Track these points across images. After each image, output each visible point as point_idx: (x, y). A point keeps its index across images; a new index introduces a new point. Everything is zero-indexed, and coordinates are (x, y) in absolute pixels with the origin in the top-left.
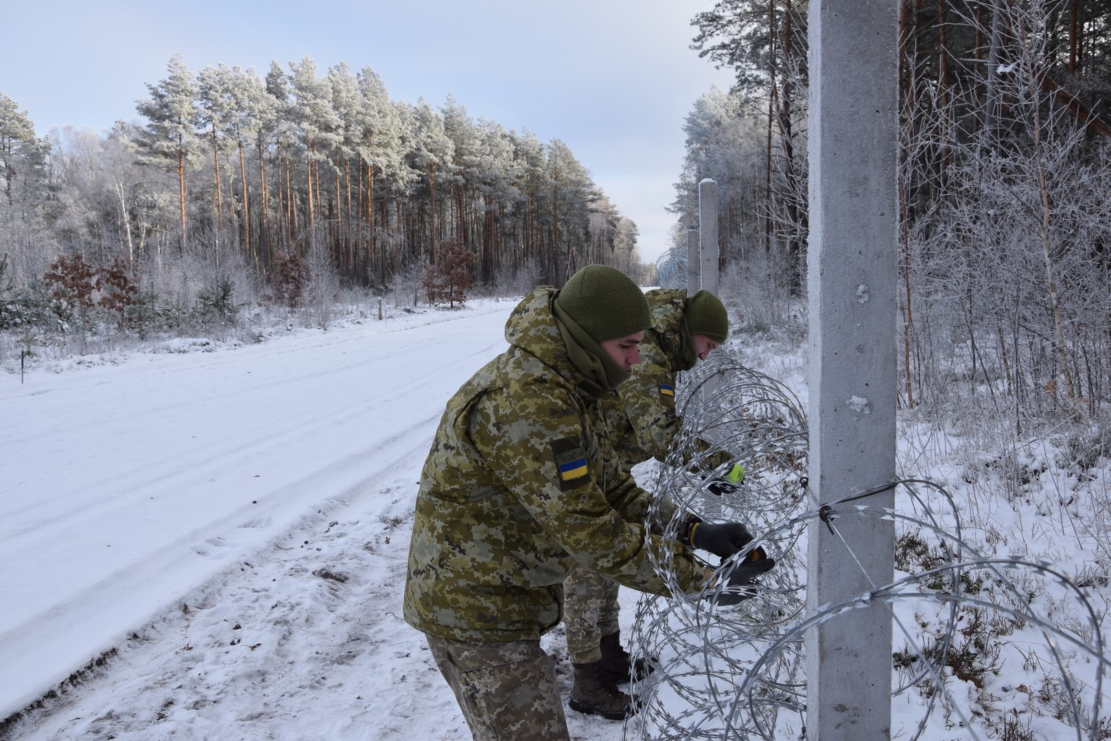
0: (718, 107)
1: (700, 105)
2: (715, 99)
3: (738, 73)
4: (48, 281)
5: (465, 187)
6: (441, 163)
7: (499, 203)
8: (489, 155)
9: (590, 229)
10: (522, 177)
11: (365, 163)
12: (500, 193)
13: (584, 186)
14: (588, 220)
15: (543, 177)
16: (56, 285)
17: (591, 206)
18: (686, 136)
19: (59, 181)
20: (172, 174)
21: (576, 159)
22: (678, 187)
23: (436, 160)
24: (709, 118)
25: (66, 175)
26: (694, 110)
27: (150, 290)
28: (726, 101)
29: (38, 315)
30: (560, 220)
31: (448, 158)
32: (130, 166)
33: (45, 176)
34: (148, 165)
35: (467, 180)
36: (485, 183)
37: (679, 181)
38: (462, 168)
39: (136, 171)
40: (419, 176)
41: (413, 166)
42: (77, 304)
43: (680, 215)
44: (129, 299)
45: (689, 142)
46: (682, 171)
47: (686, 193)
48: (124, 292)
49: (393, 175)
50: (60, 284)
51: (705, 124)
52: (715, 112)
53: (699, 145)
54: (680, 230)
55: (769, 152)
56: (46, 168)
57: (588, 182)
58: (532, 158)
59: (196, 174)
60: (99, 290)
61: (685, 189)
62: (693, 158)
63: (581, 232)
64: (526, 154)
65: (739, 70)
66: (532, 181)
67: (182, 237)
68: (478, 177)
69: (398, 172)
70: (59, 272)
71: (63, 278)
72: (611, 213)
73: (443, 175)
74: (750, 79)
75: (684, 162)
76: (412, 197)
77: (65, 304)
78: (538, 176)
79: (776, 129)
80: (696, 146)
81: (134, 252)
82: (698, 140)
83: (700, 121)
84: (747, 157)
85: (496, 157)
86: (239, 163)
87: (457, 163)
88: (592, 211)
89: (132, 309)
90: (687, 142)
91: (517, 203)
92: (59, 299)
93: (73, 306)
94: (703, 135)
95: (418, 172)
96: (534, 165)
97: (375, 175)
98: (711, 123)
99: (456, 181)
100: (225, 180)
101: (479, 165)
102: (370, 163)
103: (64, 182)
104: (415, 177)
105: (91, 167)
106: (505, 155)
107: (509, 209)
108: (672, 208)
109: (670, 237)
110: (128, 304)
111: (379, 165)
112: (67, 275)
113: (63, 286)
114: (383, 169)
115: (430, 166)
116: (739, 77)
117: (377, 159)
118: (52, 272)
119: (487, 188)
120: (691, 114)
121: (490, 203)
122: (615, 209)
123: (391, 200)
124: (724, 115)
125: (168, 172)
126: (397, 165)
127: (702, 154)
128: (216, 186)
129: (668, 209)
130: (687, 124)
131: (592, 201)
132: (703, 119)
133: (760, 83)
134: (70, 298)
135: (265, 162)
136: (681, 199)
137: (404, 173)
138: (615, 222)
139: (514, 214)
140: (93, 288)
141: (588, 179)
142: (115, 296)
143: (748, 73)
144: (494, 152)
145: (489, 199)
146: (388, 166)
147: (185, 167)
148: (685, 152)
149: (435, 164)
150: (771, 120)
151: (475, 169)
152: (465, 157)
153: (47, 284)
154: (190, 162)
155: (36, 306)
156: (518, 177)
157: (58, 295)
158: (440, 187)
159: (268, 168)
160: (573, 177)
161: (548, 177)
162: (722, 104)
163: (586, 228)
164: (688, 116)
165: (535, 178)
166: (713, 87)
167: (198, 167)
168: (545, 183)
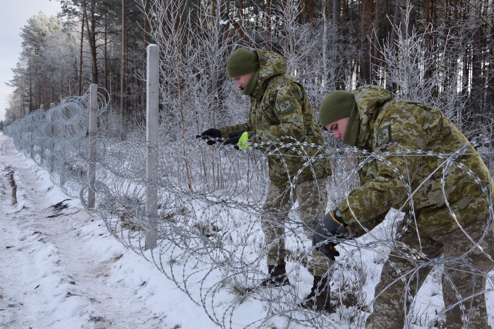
0: (44, 25)
1: (32, 21)
2: (41, 20)
3: (62, 5)
18: (22, 40)
22: (15, 71)
24: (38, 31)
26: (28, 24)
28: (49, 22)
37: (15, 67)
43: (16, 88)
45: (24, 44)
46: (18, 61)
47: (20, 75)
51: (36, 34)
52: (42, 28)
53: (30, 47)
54: (14, 98)
55: (81, 55)
61: (20, 73)
62: (26, 53)
65: (63, 4)
74: (70, 10)
75: (20, 56)
79: (86, 42)
80: (29, 46)
82: (30, 43)
83: (32, 31)
84: (64, 56)
90: (23, 43)
94: (34, 40)
98: (39, 34)
108: (10, 83)
109: (7, 102)
116: (63, 7)
120: (25, 26)
124: (48, 30)
127: (33, 53)
129: (8, 84)
130: (23, 32)
132: (34, 31)
133: (76, 14)
136: (16, 79)
143: (69, 6)
148: (22, 50)
150: (82, 36)
162: (47, 24)
164: (24, 28)
166: (40, 12)
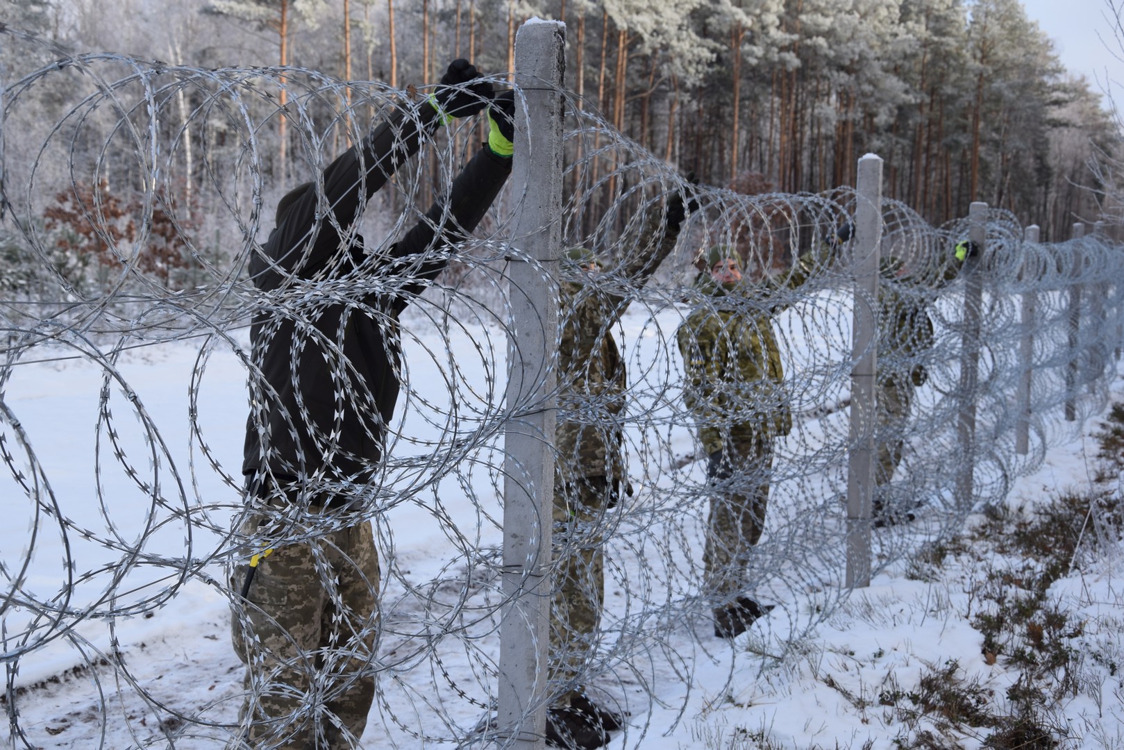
4: (48, 220)
5: (802, 74)
6: (757, 28)
7: (865, 105)
8: (850, 12)
9: (1052, 162)
10: (914, 55)
11: (613, 25)
12: (867, 88)
13: (1043, 72)
14: (1047, 142)
15: (959, 55)
16: (60, 228)
17: (1056, 113)
19: (72, 34)
20: (268, 34)
21: (1030, 18)
23: (747, 21)
25: (84, 27)
27: (214, 244)
29: (30, 276)
30: (983, 142)
31: (771, 19)
32: (196, 15)
33: (47, 27)
34: (227, 16)
35: (805, 61)
36: (841, 68)
38: (796, 37)
39: (207, 25)
40: (713, 51)
41: (704, 32)
42: (94, 259)
44: (178, 257)
48: (171, 246)
49: (665, 47)
50: (68, 226)
56: (50, 11)
57: (1050, 66)
58: (938, 19)
59: (308, 35)
60: (131, 240)
63: (1029, 163)
64: (928, 12)
66: (933, 63)
67: (279, 149)
68: (826, 56)
69: (674, 43)
70: (67, 207)
71: (74, 217)
72: (1102, 127)
73: (758, 51)
76: (697, 92)
77: (73, 261)
78: (948, 54)
81: (194, 173)
85: (864, 16)
86: (387, 19)
87: (790, 29)
88: (1056, 124)
89: (181, 275)
91: (900, 108)
92: (64, 251)
93: (86, 264)
95: (710, 42)
96: (939, 32)
97: (631, 48)
99: (783, 62)
100: (360, 48)
101: (829, 34)
102: (622, 24)
103: (80, 36)
104: (706, 54)
105: (127, 12)
106: (883, 12)
107: (883, 117)
110: (176, 266)
111: (639, 29)
112: (80, 212)
113: (71, 231)
114: (646, 37)
115: (736, 34)
117: (635, 18)
118: (58, 205)
119: (843, 77)
121: (847, 106)
122: (1111, 119)
123: (659, 95)
125: (260, 29)
126: (673, 30)
128: (343, 59)
131: (1058, 103)
134: (84, 250)
135: (433, 19)
137: (685, 46)
138: (1110, 145)
139: (890, 128)
140: (121, 236)
141: (1054, 59)
142: (156, 252)
144: (862, 8)
145: (846, 99)
146: (656, 32)
147: (290, 23)
149: (744, 29)
151: (821, 41)
152: (803, 17)
153: (48, 226)
154: (298, 14)
155: (29, 259)
156: (906, 57)
157: (62, 244)
158: (754, 74)
159: (439, 28)
160: (1017, 55)
161: (968, 55)
163: (1040, 158)
165: (941, 56)
167: (312, 24)
168: (962, 69)
